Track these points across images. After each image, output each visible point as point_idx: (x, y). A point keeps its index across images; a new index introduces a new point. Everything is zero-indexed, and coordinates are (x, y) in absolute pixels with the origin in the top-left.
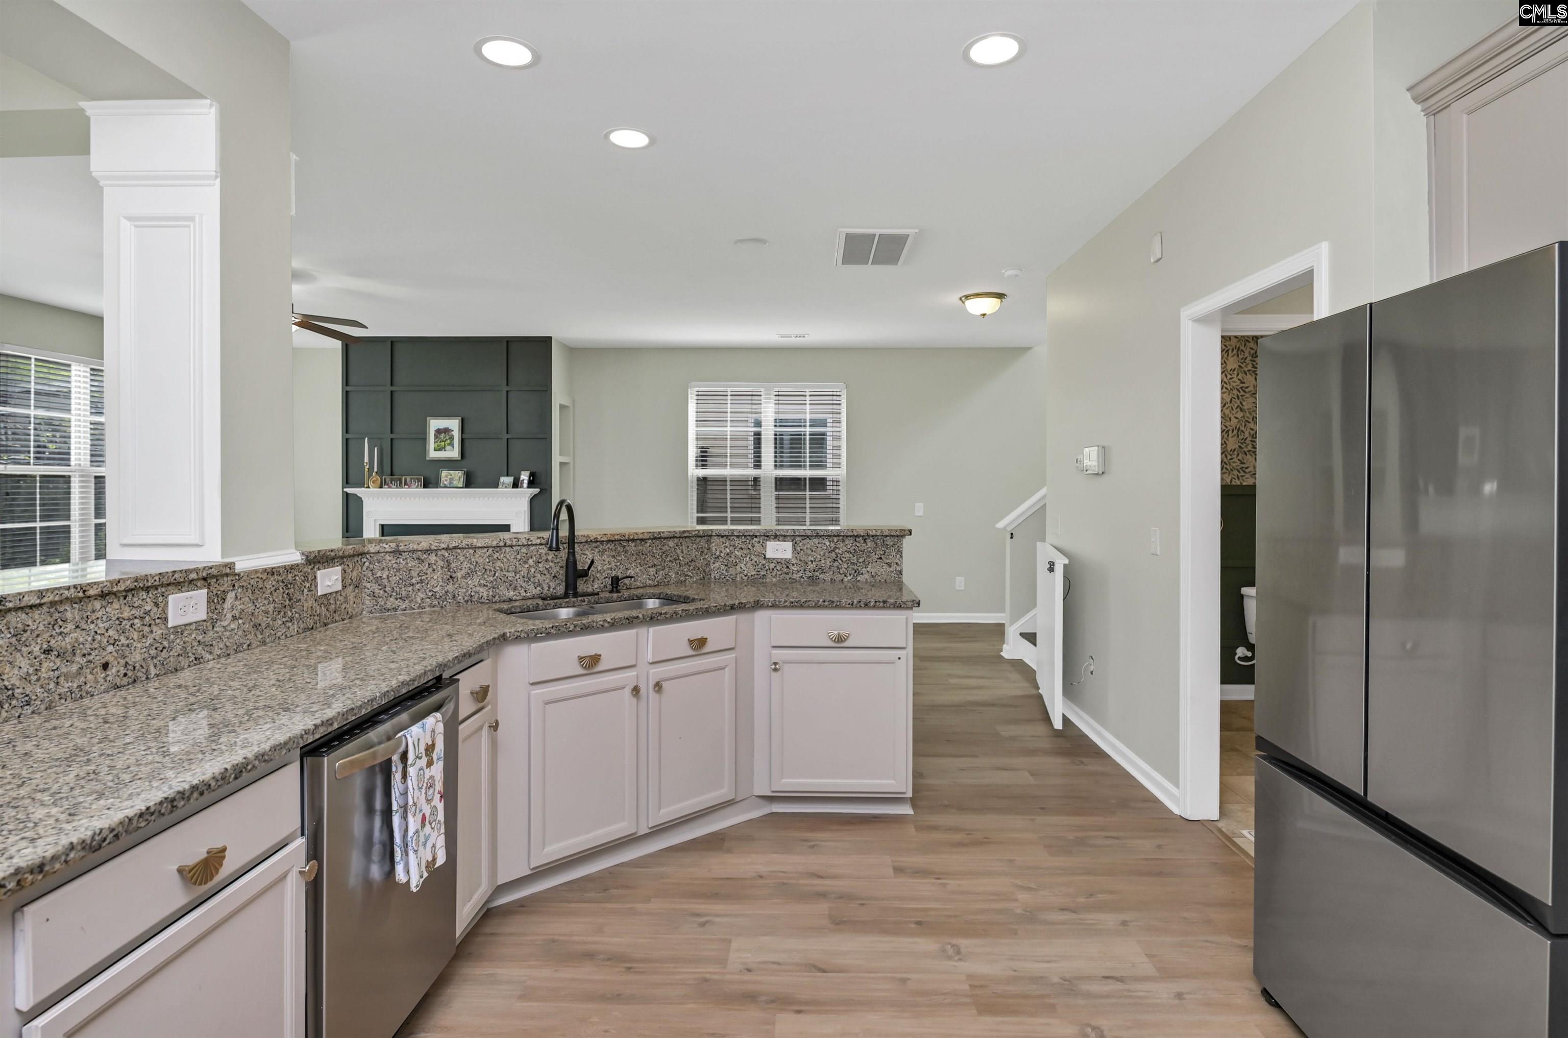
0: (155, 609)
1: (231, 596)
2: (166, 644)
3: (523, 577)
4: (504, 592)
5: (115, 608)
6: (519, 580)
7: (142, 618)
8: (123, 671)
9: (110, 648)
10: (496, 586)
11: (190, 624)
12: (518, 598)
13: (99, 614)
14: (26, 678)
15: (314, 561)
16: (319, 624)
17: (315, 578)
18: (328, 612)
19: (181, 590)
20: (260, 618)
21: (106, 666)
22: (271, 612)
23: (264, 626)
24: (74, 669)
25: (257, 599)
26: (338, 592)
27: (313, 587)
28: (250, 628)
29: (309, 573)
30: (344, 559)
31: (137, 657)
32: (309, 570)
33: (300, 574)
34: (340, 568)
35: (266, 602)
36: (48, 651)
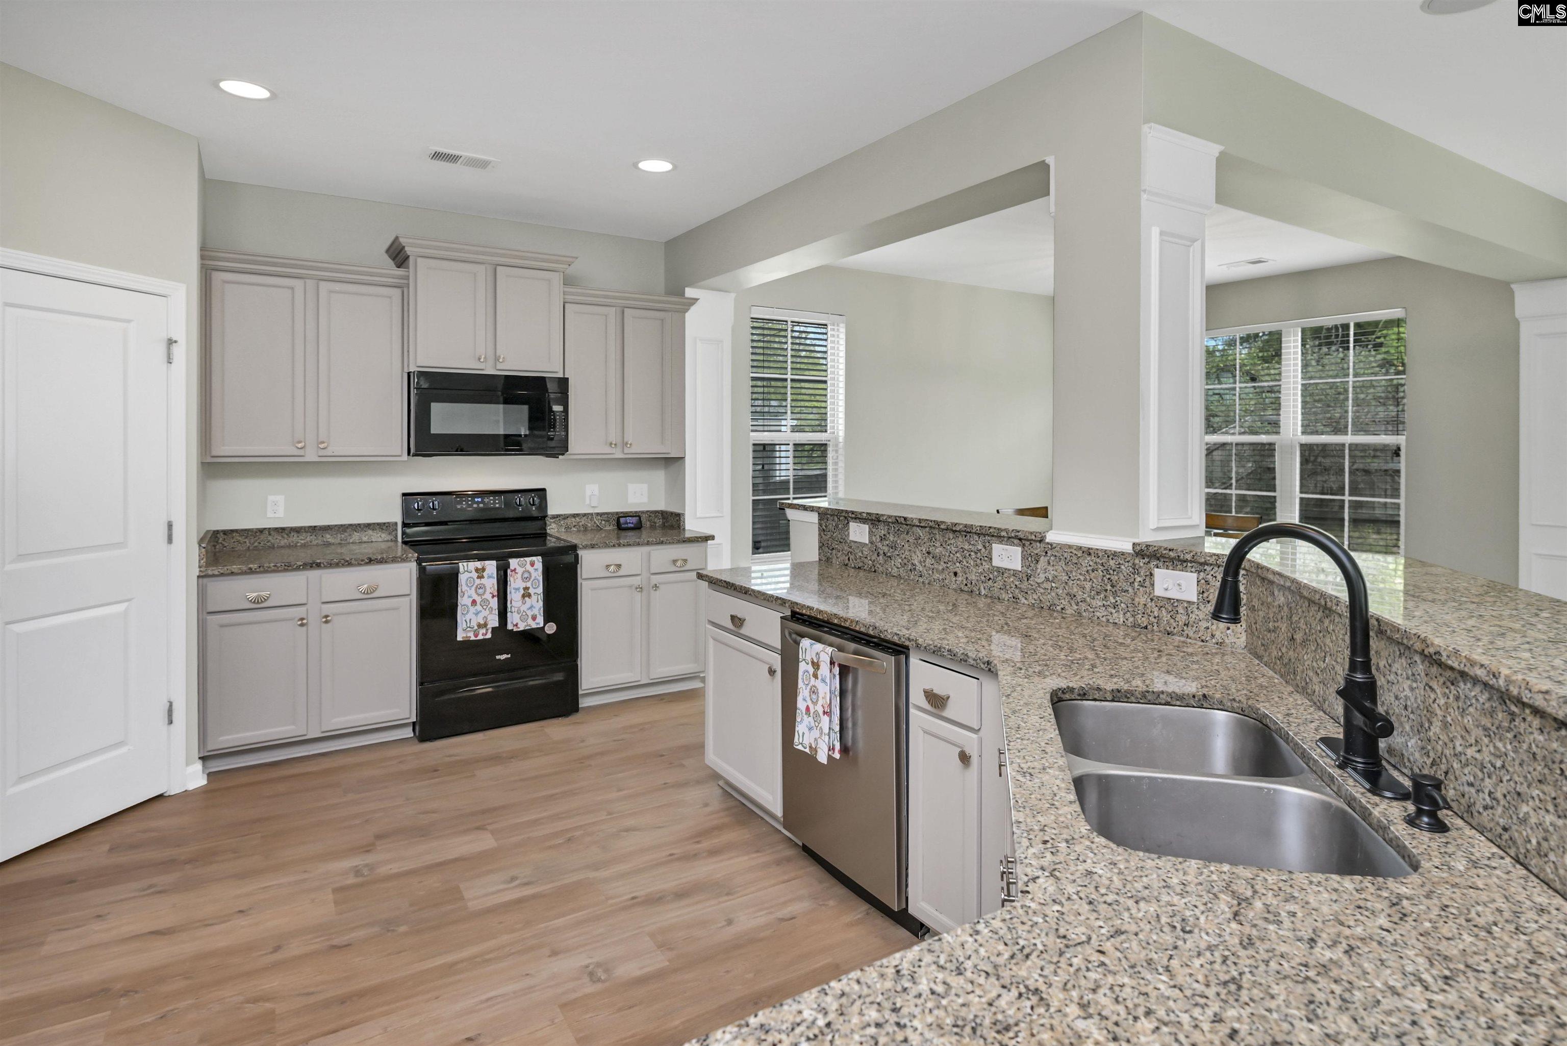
0: (983, 550)
1: (1043, 560)
2: (991, 576)
5: (960, 542)
7: (976, 553)
8: (965, 582)
9: (958, 564)
11: (1009, 570)
13: (952, 542)
14: (920, 562)
15: (1148, 556)
16: (1155, 627)
17: (1151, 574)
18: (1172, 621)
19: (1001, 543)
20: (1075, 590)
21: (955, 574)
22: (1088, 589)
23: (1079, 598)
24: (941, 568)
25: (1071, 572)
26: (1193, 603)
27: (1147, 584)
28: (1064, 595)
29: (1140, 567)
30: (1206, 567)
31: (973, 577)
32: (1142, 564)
33: (1127, 564)
34: (1195, 575)
35: (1082, 578)
36: (929, 553)
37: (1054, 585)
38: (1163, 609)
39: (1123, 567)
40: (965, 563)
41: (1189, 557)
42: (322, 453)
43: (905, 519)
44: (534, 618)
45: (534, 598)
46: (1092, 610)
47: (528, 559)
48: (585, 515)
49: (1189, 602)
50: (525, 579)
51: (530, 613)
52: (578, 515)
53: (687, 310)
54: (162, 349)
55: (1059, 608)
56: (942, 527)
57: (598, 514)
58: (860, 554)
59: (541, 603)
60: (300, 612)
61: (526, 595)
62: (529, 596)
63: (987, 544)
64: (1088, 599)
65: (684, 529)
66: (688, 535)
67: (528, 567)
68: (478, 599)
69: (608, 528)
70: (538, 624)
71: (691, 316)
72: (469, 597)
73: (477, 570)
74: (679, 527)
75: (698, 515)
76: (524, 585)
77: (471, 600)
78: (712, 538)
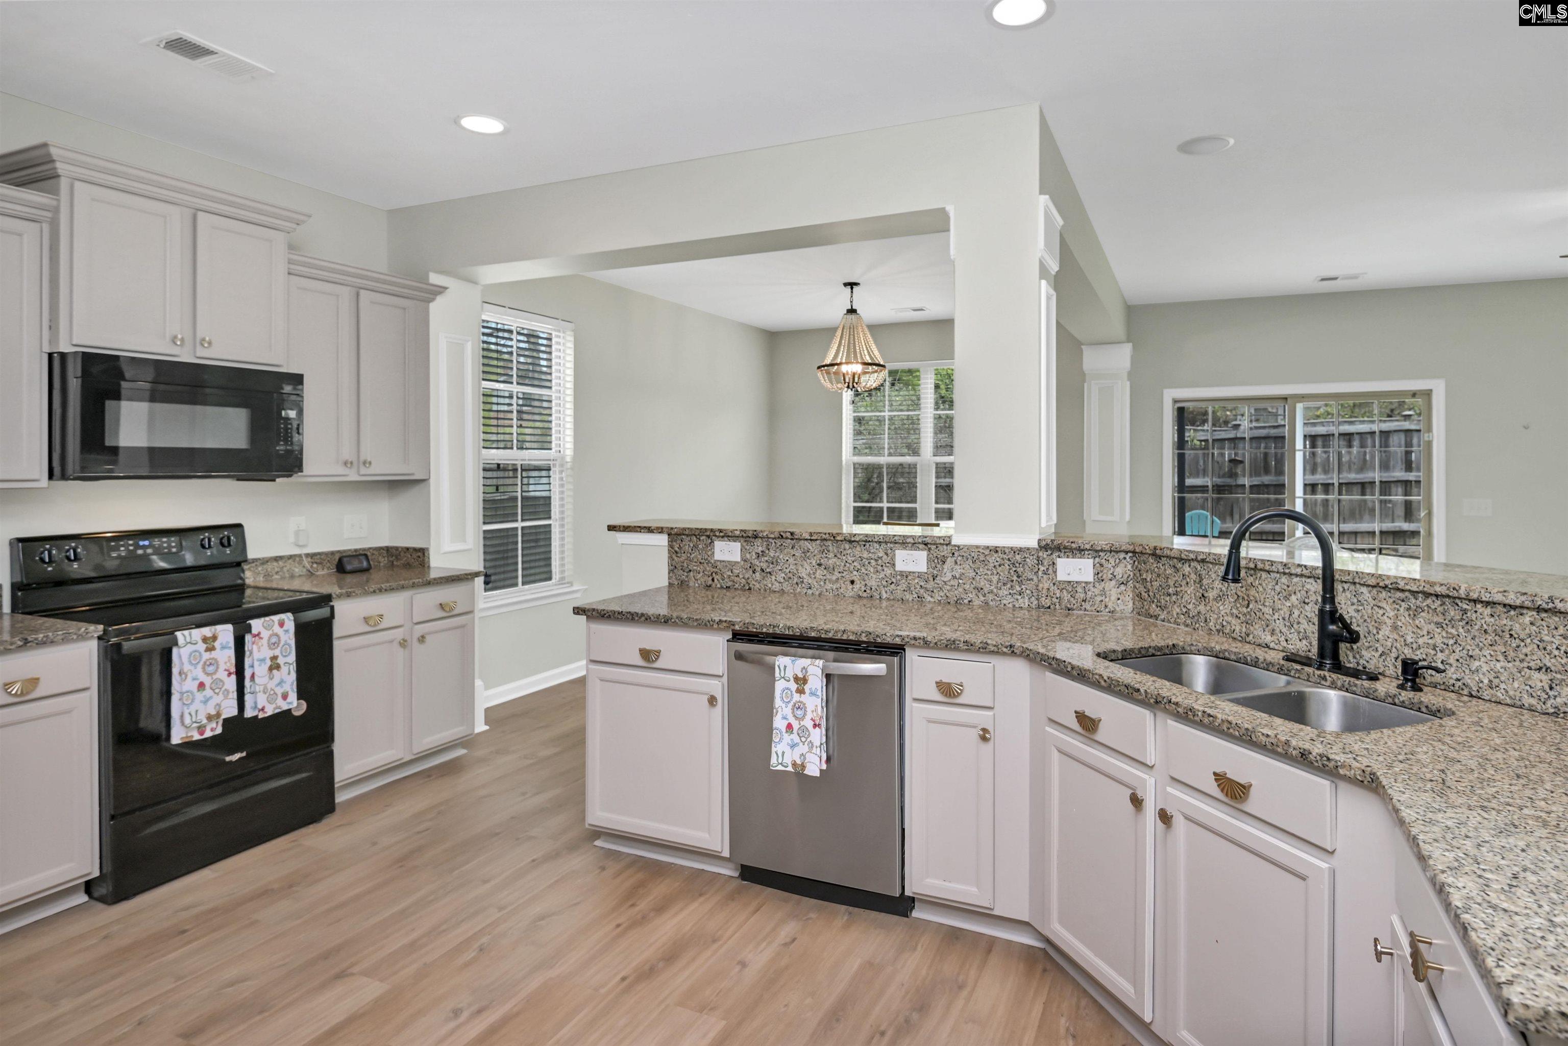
0: (885, 557)
1: (950, 561)
2: (894, 580)
3: (1284, 619)
4: (1260, 633)
5: (858, 551)
6: (1277, 622)
7: (876, 560)
8: (863, 589)
9: (855, 573)
10: (1250, 622)
11: (914, 573)
12: (1276, 647)
13: (849, 552)
14: (809, 575)
15: (1051, 548)
16: (1057, 606)
17: (1054, 563)
18: (1072, 599)
19: (905, 548)
20: (982, 584)
21: (852, 582)
22: (995, 582)
23: (986, 591)
24: (834, 578)
25: (979, 568)
26: (1090, 583)
27: (1050, 571)
28: (971, 589)
29: (1044, 559)
30: (1100, 553)
31: (873, 583)
32: (1045, 556)
33: (1031, 558)
34: (1091, 561)
35: (989, 573)
36: (820, 565)
37: (961, 581)
38: (1064, 591)
39: (1028, 560)
40: (863, 570)
41: (1088, 547)
43: (792, 534)
44: (285, 697)
45: (284, 669)
46: (999, 599)
47: (276, 618)
48: (291, 557)
49: (1086, 583)
50: (273, 645)
51: (279, 691)
52: (281, 558)
53: (433, 300)
55: (966, 601)
56: (838, 538)
57: (307, 555)
58: (729, 573)
59: (293, 676)
61: (275, 666)
62: (278, 667)
63: (889, 551)
64: (995, 590)
65: (429, 567)
66: (433, 575)
67: (276, 628)
68: (207, 681)
69: (320, 573)
70: (290, 703)
71: (436, 310)
72: (194, 679)
73: (205, 640)
74: (424, 565)
75: (445, 549)
76: (271, 653)
77: (197, 683)
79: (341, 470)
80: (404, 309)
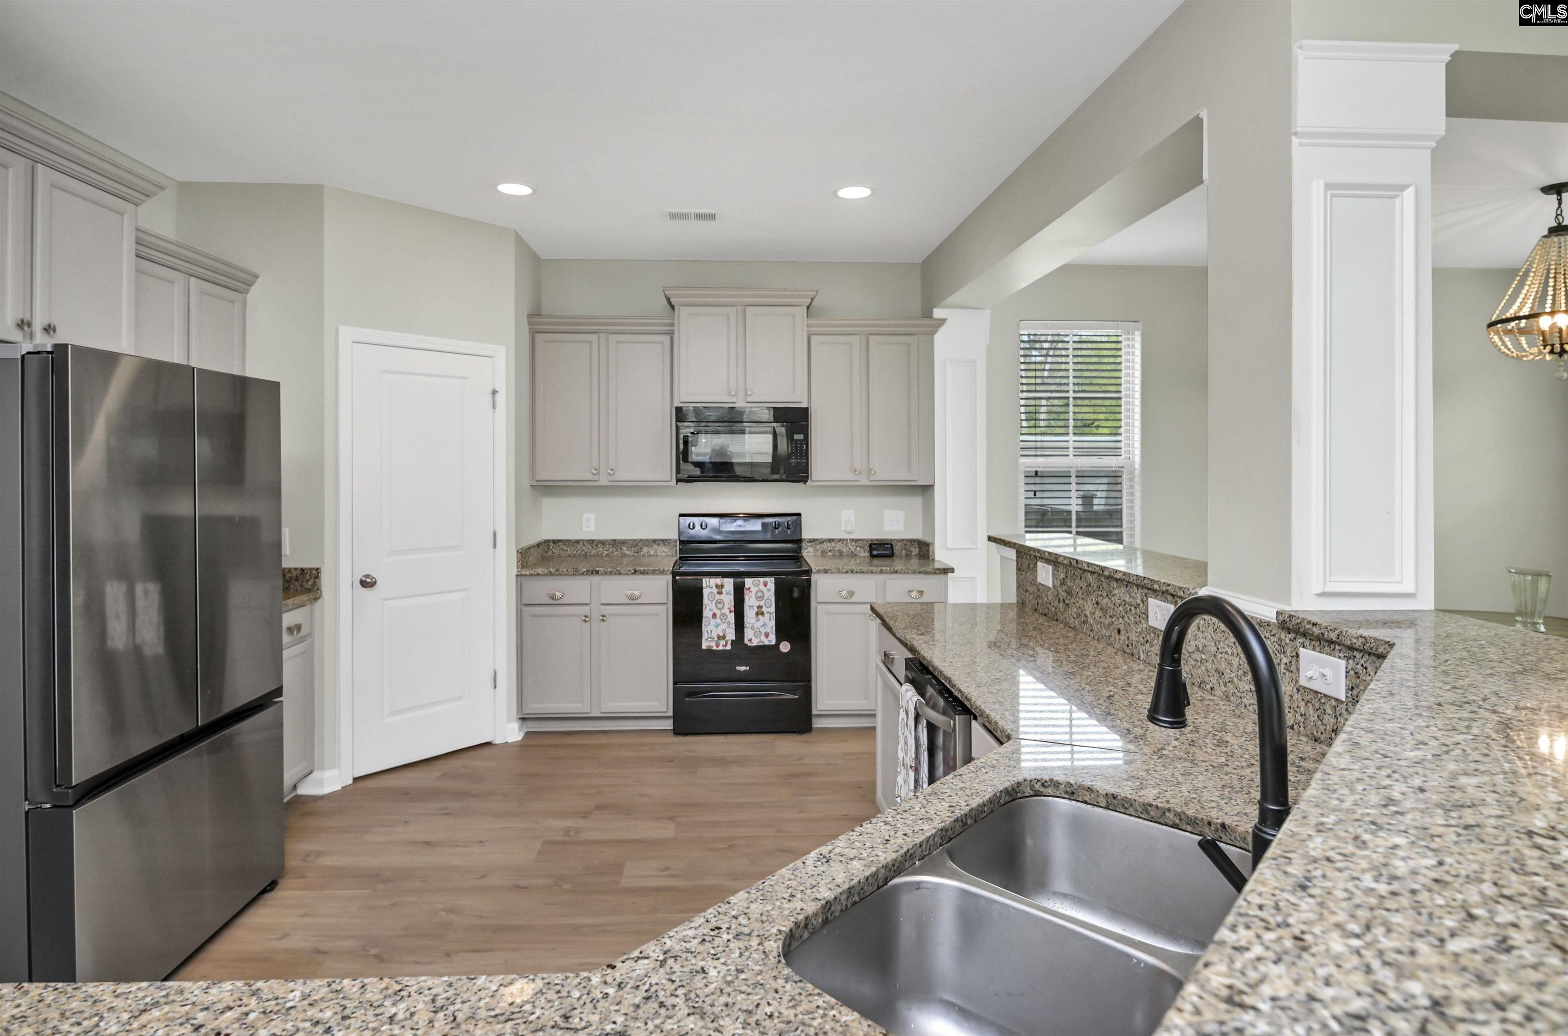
0: (1142, 605)
2: (1148, 638)
5: (1122, 594)
7: (1136, 608)
8: (1127, 643)
9: (1121, 620)
13: (1116, 593)
14: (1091, 614)
15: (1294, 632)
16: (1302, 729)
17: (1297, 656)
18: (1319, 723)
19: (1156, 597)
20: (1223, 666)
21: (1119, 631)
22: (1235, 666)
23: (1227, 677)
24: (1107, 622)
25: (1219, 641)
26: (1342, 702)
27: (1293, 668)
28: (1213, 672)
29: (1286, 644)
30: (1355, 653)
31: (1133, 637)
32: (1288, 641)
33: (1272, 638)
34: (1343, 663)
35: (1230, 652)
36: (1097, 603)
37: (1203, 656)
38: (1309, 704)
40: (1126, 619)
41: (1333, 636)
42: (611, 478)
43: (1077, 561)
44: (767, 635)
45: (767, 616)
46: (1239, 694)
47: (762, 580)
48: (840, 540)
49: (1337, 700)
50: (759, 598)
51: (763, 631)
52: (833, 540)
53: (936, 332)
54: (489, 397)
55: (1208, 687)
56: (1106, 573)
57: (852, 540)
58: (1045, 599)
59: (773, 622)
60: (585, 610)
61: (760, 613)
62: (762, 614)
63: (1145, 598)
64: (1235, 680)
65: (933, 560)
66: (937, 566)
67: (762, 587)
68: (718, 613)
69: (862, 554)
70: (770, 641)
71: (940, 338)
72: (711, 610)
73: (717, 586)
74: (928, 557)
75: (949, 545)
76: (757, 603)
77: (712, 613)
78: (952, 570)
79: (851, 477)
80: (908, 344)
